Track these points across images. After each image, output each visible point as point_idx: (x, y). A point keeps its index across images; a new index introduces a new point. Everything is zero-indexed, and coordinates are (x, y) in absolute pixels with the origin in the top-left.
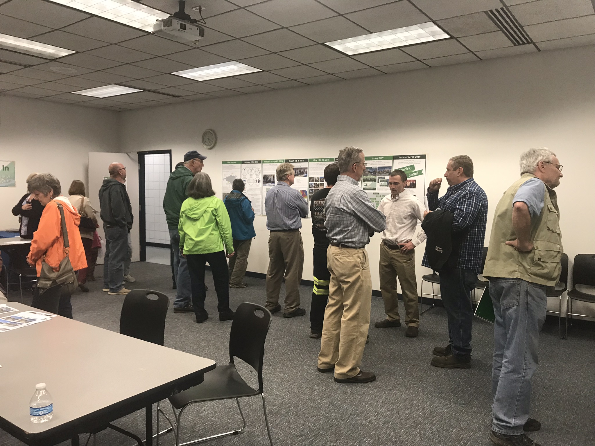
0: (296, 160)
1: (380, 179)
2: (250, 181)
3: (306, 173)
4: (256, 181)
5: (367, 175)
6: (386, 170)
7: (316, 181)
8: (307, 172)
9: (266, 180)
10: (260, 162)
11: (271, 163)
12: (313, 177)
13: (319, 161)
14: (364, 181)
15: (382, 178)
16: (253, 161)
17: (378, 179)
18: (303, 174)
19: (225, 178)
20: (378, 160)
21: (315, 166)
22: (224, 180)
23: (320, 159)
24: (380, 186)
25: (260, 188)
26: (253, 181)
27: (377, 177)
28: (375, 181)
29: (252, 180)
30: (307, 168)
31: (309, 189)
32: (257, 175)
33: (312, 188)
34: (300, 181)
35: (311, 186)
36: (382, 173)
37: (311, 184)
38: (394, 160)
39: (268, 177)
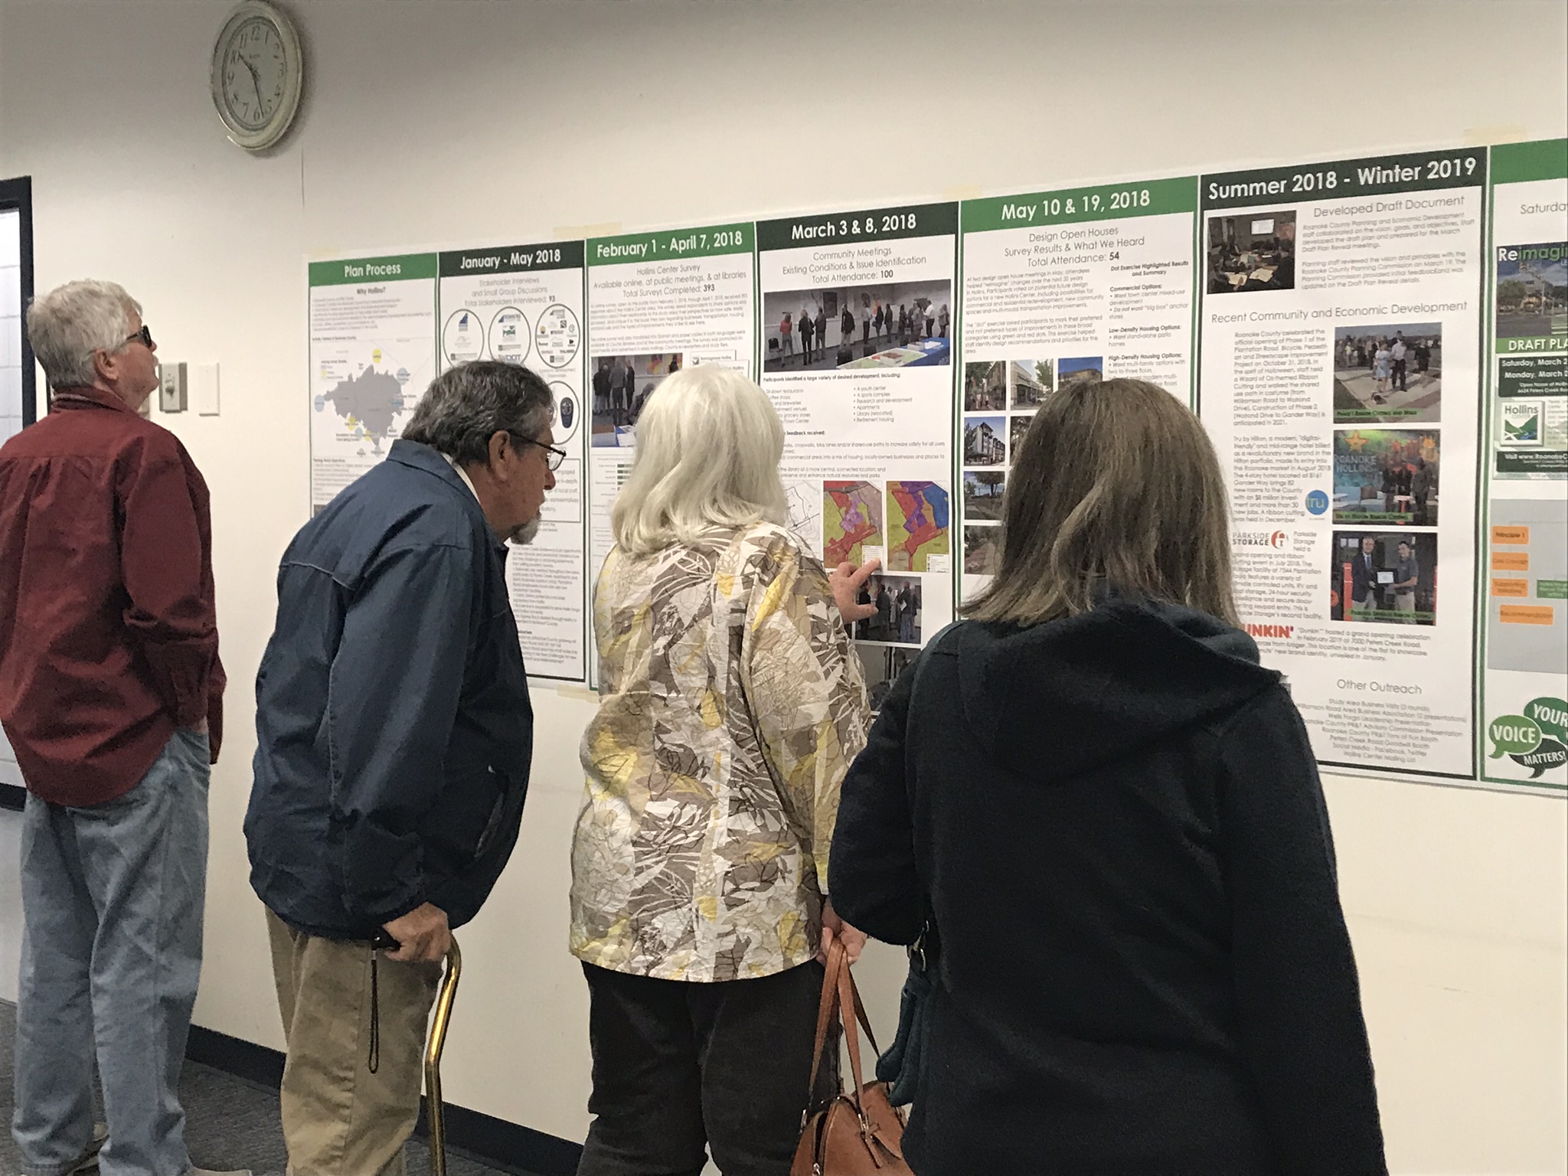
0: (850, 217)
3: (936, 328)
7: (1026, 394)
9: (618, 398)
10: (572, 255)
11: (650, 257)
12: (1002, 366)
13: (1052, 220)
14: (1508, 389)
16: (523, 249)
18: (916, 339)
19: (328, 396)
21: (1020, 265)
22: (320, 405)
23: (1062, 195)
25: (577, 467)
30: (942, 285)
31: (964, 469)
32: (552, 359)
33: (992, 463)
34: (885, 407)
35: (978, 446)
37: (986, 428)
39: (631, 373)
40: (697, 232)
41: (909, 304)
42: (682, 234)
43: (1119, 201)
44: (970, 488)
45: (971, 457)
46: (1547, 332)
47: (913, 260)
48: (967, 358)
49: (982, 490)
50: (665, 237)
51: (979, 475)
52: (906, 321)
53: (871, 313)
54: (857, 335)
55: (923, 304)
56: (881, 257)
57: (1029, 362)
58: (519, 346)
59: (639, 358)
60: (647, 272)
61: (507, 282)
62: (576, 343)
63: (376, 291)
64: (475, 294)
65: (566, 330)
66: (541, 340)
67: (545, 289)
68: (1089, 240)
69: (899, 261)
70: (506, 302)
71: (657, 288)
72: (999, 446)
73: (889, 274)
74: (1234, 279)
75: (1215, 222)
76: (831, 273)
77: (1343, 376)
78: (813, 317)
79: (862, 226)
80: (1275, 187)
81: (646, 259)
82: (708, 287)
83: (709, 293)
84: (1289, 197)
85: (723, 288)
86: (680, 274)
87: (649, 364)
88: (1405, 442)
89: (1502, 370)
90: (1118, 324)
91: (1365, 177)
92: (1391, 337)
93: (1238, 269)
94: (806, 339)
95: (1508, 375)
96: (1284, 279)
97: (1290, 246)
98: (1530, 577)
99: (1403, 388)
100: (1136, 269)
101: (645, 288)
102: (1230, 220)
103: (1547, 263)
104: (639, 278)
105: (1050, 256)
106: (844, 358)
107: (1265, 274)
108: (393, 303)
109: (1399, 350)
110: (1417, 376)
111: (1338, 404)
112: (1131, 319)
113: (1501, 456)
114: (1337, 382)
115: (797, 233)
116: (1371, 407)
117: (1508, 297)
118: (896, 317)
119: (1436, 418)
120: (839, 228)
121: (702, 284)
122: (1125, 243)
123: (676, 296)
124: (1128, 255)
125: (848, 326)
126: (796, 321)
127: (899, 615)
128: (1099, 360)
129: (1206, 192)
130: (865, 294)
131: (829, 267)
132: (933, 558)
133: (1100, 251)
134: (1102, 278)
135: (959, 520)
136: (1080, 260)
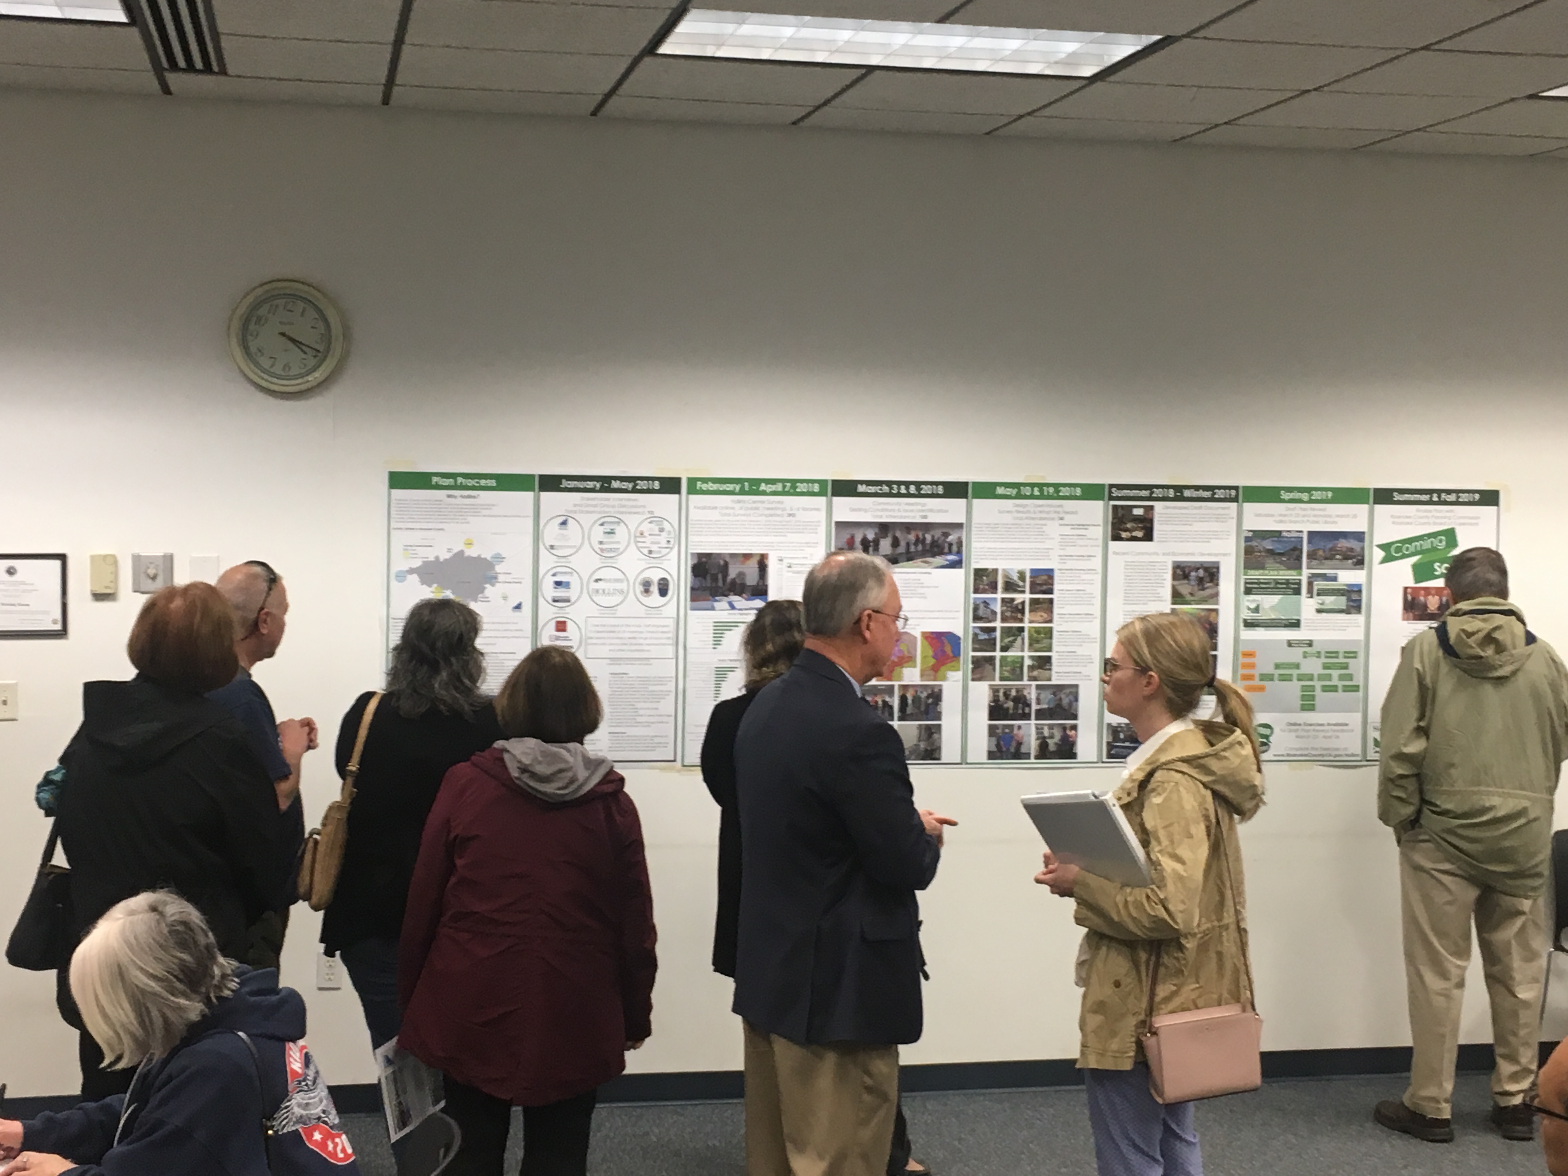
0: (899, 483)
1: (1318, 584)
2: (600, 585)
3: (955, 548)
4: (646, 586)
5: (1262, 567)
6: (1343, 544)
8: (960, 543)
9: (715, 579)
10: (670, 485)
11: (742, 492)
12: (996, 571)
13: (1026, 497)
14: (1248, 592)
15: (1324, 577)
16: (623, 479)
17: (1310, 584)
18: (941, 553)
19: (411, 571)
20: (1311, 501)
21: (1008, 519)
22: (401, 576)
23: (1032, 485)
24: (1319, 611)
25: (671, 623)
26: (623, 586)
27: (1306, 573)
28: (1297, 592)
29: (617, 580)
30: (959, 526)
31: (972, 625)
32: (650, 552)
33: (990, 622)
34: (922, 590)
35: (981, 612)
36: (1326, 559)
37: (986, 603)
38: (1378, 507)
39: (726, 564)
40: (783, 481)
41: (938, 534)
42: (773, 481)
43: (1064, 491)
44: (975, 635)
45: (977, 618)
46: (1263, 568)
47: (941, 511)
48: (974, 565)
49: (983, 636)
50: (758, 482)
51: (984, 630)
52: (934, 543)
53: (912, 537)
54: (902, 549)
55: (946, 535)
56: (920, 507)
57: (1012, 569)
58: (618, 543)
59: (733, 555)
60: (739, 502)
61: (608, 499)
62: (672, 542)
63: (469, 497)
64: (575, 505)
65: (664, 534)
66: (638, 539)
67: (644, 507)
68: (1046, 509)
69: (931, 511)
70: (607, 512)
71: (749, 512)
72: (994, 613)
73: (925, 517)
74: (1124, 535)
75: (1115, 507)
76: (884, 514)
77: (1176, 583)
78: (871, 536)
79: (907, 488)
80: (1145, 493)
81: (739, 494)
82: (790, 515)
83: (791, 518)
84: (1150, 498)
85: (802, 516)
86: (767, 505)
87: (741, 559)
88: (1203, 614)
89: (1246, 583)
90: (1062, 553)
91: (1187, 493)
92: (1197, 566)
93: (1126, 530)
94: (866, 550)
95: (1248, 586)
96: (1148, 537)
97: (1151, 521)
98: (1256, 672)
99: (1203, 589)
100: (1073, 526)
101: (738, 512)
102: (1122, 507)
103: (1264, 538)
104: (733, 505)
105: (1024, 515)
107: (1139, 534)
108: (489, 506)
109: (1201, 573)
110: (1209, 585)
111: (1173, 596)
112: (1070, 551)
113: (1245, 621)
114: (1174, 587)
115: (862, 488)
116: (1189, 598)
117: (1249, 551)
118: (929, 540)
119: (1217, 604)
120: (891, 488)
121: (785, 513)
122: (1067, 513)
123: (763, 518)
124: (1069, 519)
125: (895, 543)
126: (858, 539)
127: (928, 705)
128: (1052, 570)
129: (1110, 492)
130: (908, 527)
131: (883, 510)
132: (951, 674)
133: (1053, 515)
134: (1054, 529)
135: (968, 653)
136: (1041, 519)
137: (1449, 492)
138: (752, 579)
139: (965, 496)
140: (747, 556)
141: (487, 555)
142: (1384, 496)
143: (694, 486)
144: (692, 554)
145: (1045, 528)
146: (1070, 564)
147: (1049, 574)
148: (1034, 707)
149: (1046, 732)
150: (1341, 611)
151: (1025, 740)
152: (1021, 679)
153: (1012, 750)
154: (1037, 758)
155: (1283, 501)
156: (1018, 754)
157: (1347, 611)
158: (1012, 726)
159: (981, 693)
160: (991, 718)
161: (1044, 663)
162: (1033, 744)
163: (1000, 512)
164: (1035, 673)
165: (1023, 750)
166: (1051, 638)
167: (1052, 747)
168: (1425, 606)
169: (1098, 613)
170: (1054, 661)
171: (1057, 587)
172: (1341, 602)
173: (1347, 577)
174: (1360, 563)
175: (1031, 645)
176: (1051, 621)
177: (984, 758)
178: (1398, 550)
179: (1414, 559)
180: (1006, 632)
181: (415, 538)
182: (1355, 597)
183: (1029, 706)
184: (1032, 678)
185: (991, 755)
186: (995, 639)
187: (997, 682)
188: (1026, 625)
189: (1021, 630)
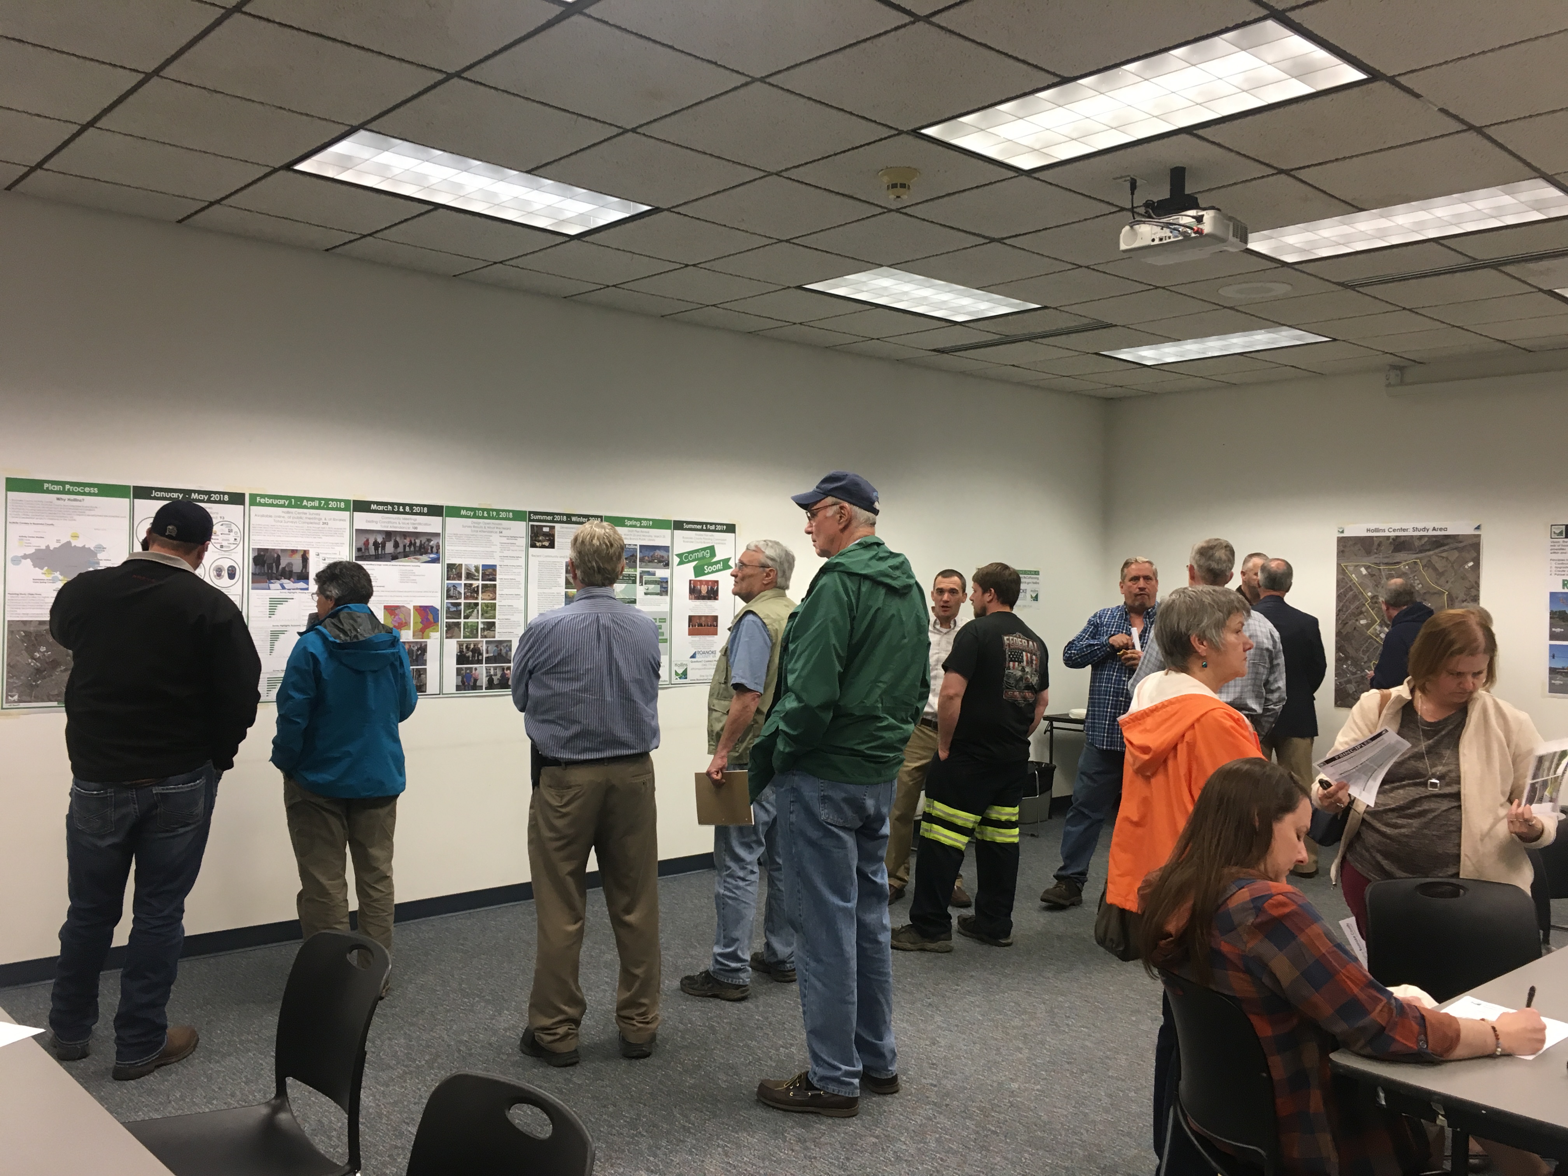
0: (399, 505)
1: (646, 578)
3: (435, 550)
4: (219, 571)
6: (658, 553)
7: (469, 576)
8: (438, 547)
9: (271, 568)
10: (236, 499)
11: (290, 506)
12: (460, 565)
13: (479, 517)
15: (649, 573)
16: (200, 492)
17: (641, 577)
18: (426, 553)
19: (25, 557)
20: (641, 527)
21: (468, 531)
22: (16, 561)
23: (483, 510)
24: (646, 594)
27: (639, 570)
28: (634, 582)
30: (438, 535)
31: (446, 601)
32: (222, 546)
33: (457, 599)
34: (413, 578)
35: (451, 593)
36: (650, 562)
37: (454, 586)
38: (676, 532)
39: (279, 557)
40: (320, 499)
41: (424, 540)
42: (312, 499)
43: (502, 515)
44: (448, 608)
45: (449, 597)
47: (426, 524)
48: (447, 562)
49: (453, 609)
50: (302, 499)
51: (454, 604)
52: (422, 546)
53: (407, 542)
54: (400, 549)
55: (429, 540)
56: (412, 521)
57: (471, 564)
59: (283, 551)
60: (288, 512)
62: (238, 539)
63: (75, 500)
65: (232, 534)
68: (492, 526)
69: (420, 524)
71: (295, 520)
72: (460, 593)
73: (416, 528)
74: (538, 544)
75: (532, 526)
76: (390, 525)
78: (380, 540)
79: (404, 508)
80: (549, 518)
81: (287, 507)
82: (324, 523)
83: (325, 526)
84: (553, 521)
85: (332, 524)
86: (308, 516)
90: (501, 555)
91: (574, 519)
93: (539, 541)
94: (376, 549)
96: (552, 546)
97: (553, 536)
100: (508, 537)
101: (287, 520)
102: (537, 526)
104: (283, 515)
105: (478, 529)
106: (394, 557)
107: (547, 544)
108: (91, 508)
111: (566, 584)
112: (506, 553)
115: (373, 507)
118: (418, 544)
120: (393, 508)
121: (321, 522)
122: (504, 529)
123: (306, 525)
124: (505, 533)
125: (396, 545)
126: (371, 541)
127: (417, 656)
128: (495, 566)
129: (530, 516)
130: (405, 534)
132: (433, 634)
133: (495, 530)
134: (496, 539)
135: (444, 620)
136: (489, 532)
137: (711, 524)
138: (297, 568)
139: (441, 515)
140: (294, 552)
141: (91, 545)
142: (679, 525)
143: (255, 500)
144: (253, 549)
145: (491, 538)
146: (506, 562)
147: (493, 568)
148: (485, 655)
149: (492, 672)
150: (657, 594)
151: (480, 677)
152: (477, 637)
153: (472, 684)
154: (486, 689)
155: (626, 526)
156: (475, 687)
157: (660, 594)
158: (471, 668)
159: (452, 646)
160: (458, 664)
161: (491, 626)
162: (484, 681)
163: (463, 526)
164: (486, 633)
165: (478, 684)
166: (495, 610)
167: (496, 682)
168: (700, 591)
169: (523, 594)
170: (497, 625)
171: (498, 577)
172: (657, 588)
173: (661, 573)
174: (667, 565)
175: (482, 615)
176: (495, 599)
177: (454, 690)
178: (686, 557)
179: (694, 563)
180: (468, 606)
181: (28, 530)
182: (664, 585)
183: (480, 654)
184: (483, 637)
185: (458, 688)
186: (460, 611)
187: (462, 639)
188: (480, 601)
189: (477, 604)
